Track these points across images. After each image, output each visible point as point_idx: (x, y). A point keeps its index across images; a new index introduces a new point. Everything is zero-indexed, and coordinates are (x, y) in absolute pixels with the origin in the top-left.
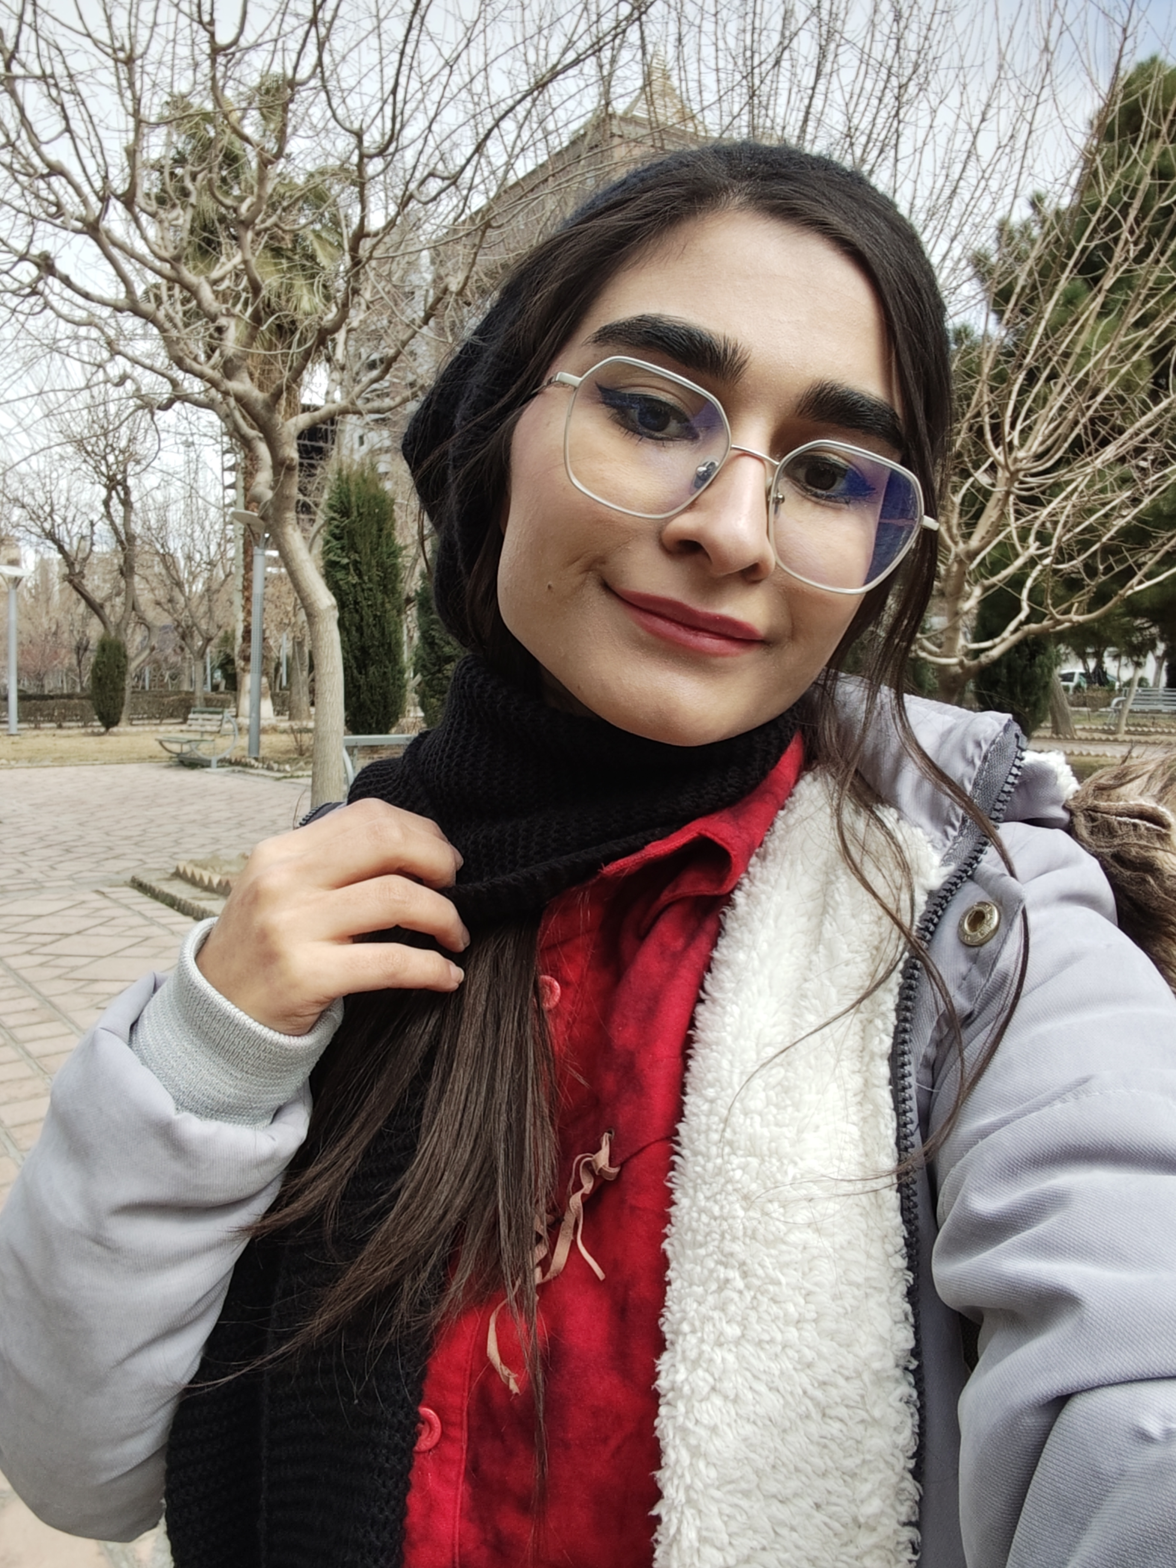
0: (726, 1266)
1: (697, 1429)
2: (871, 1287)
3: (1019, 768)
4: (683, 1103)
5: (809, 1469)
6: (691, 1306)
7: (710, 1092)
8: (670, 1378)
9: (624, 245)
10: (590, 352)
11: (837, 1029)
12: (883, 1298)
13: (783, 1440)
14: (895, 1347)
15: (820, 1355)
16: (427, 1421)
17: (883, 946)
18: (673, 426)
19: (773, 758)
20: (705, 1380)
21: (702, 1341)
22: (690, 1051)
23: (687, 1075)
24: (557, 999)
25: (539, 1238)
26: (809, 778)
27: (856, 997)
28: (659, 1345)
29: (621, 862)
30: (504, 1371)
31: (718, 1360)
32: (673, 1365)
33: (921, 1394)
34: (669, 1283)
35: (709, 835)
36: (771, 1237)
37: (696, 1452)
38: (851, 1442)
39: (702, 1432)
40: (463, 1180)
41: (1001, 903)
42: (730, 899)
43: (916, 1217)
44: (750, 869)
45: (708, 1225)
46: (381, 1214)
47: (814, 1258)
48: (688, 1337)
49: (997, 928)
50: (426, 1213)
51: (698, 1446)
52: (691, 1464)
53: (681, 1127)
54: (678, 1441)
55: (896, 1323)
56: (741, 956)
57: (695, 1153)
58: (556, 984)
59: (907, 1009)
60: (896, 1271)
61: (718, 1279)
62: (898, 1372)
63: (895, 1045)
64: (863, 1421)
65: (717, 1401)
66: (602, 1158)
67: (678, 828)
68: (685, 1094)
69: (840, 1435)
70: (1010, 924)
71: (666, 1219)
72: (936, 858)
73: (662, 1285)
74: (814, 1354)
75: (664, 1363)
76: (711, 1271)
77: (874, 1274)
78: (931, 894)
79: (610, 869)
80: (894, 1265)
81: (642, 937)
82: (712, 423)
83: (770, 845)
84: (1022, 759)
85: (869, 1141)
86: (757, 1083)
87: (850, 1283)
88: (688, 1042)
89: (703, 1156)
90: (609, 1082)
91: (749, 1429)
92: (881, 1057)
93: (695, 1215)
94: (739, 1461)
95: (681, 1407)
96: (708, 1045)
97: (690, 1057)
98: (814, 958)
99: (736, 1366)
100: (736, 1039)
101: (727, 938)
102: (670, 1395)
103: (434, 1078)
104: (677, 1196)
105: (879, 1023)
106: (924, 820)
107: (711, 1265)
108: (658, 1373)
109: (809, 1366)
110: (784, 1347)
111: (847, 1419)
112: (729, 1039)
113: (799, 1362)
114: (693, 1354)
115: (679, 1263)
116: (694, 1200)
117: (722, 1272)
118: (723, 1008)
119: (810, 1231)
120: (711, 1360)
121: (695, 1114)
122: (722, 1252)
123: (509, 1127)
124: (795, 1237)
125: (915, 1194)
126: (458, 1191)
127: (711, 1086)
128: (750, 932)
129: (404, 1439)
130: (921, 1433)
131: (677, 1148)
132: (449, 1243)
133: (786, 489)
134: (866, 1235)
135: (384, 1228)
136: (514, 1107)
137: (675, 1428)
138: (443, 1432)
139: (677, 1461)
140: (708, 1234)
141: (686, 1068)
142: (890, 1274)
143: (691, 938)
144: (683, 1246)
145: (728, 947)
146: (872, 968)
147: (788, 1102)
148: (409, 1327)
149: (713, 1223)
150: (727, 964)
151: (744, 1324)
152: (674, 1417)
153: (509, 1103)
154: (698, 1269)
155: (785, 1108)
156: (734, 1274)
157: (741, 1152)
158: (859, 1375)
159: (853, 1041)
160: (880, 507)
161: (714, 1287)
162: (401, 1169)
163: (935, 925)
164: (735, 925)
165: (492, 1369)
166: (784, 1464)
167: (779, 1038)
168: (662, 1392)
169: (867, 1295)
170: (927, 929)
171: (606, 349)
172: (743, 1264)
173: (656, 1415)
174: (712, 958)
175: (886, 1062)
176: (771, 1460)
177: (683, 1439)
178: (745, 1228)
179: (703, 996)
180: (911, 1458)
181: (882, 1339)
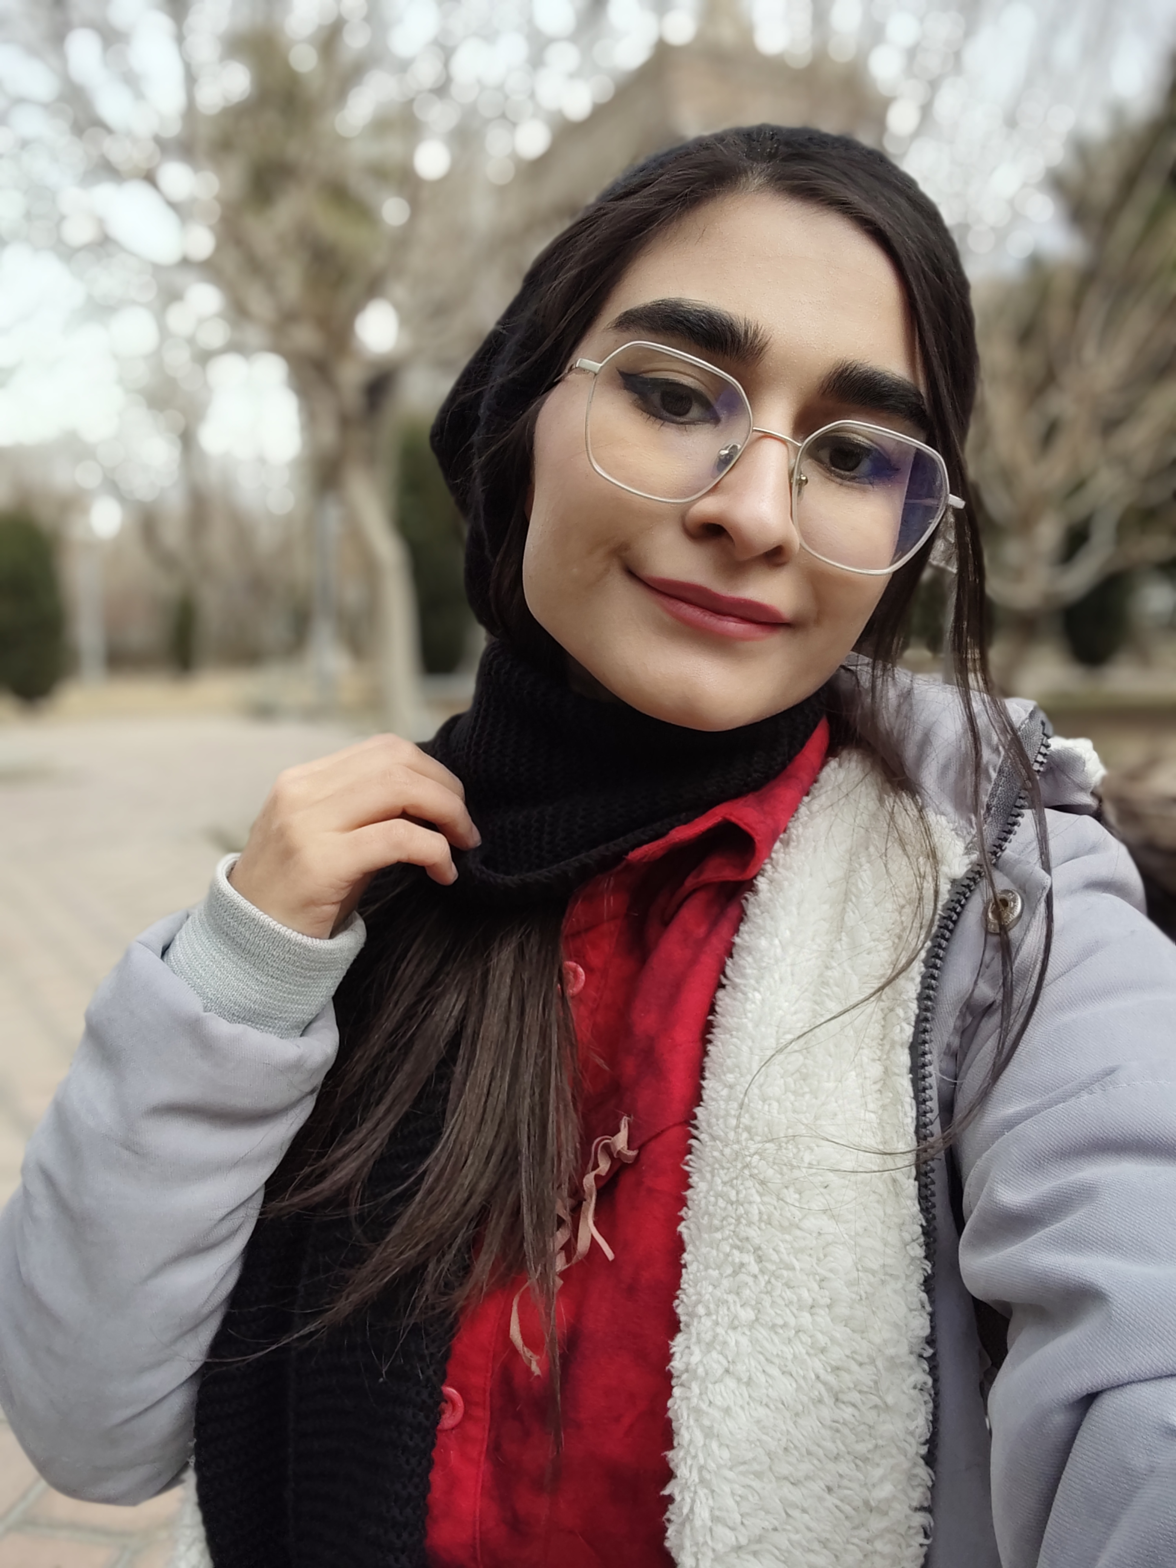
0: (741, 1250)
1: (710, 1410)
2: (886, 1274)
3: (1045, 755)
4: (701, 1087)
5: (821, 1452)
6: (707, 1290)
7: (730, 1078)
8: (685, 1359)
9: (644, 229)
10: (612, 337)
11: (858, 1017)
12: (899, 1285)
13: (795, 1423)
14: (910, 1334)
15: (833, 1340)
16: (449, 1400)
17: (905, 935)
18: (695, 412)
19: (798, 743)
20: (719, 1362)
21: (717, 1323)
22: (709, 1036)
23: (706, 1059)
24: (582, 984)
25: (561, 1222)
26: (833, 763)
27: (877, 985)
28: (673, 1326)
29: (646, 847)
30: (526, 1353)
31: (732, 1343)
32: (688, 1347)
33: (935, 1381)
34: (685, 1266)
35: (733, 819)
36: (786, 1224)
37: (709, 1433)
38: (862, 1427)
39: (716, 1414)
40: (487, 1162)
41: (1025, 892)
42: (753, 885)
43: (934, 1206)
44: (773, 855)
45: (725, 1209)
46: (407, 1196)
47: (828, 1244)
48: (703, 1320)
49: (1020, 916)
50: (451, 1196)
51: (711, 1428)
52: (705, 1445)
53: (698, 1111)
54: (692, 1422)
55: (911, 1310)
56: (763, 943)
57: (714, 1138)
58: (580, 970)
59: (929, 998)
60: (913, 1259)
61: (733, 1263)
62: (913, 1359)
63: (916, 1034)
64: (876, 1407)
65: (731, 1382)
66: (621, 1140)
67: (704, 812)
68: (704, 1078)
69: (853, 1420)
70: (1033, 913)
71: (683, 1202)
72: (959, 846)
73: (676, 1268)
74: (827, 1340)
75: (678, 1344)
76: (727, 1255)
77: (889, 1261)
78: (954, 882)
79: (635, 855)
80: (912, 1253)
81: (666, 923)
82: (733, 405)
83: (793, 831)
84: (1047, 746)
85: (888, 1128)
86: (775, 1068)
87: (866, 1270)
88: (708, 1027)
89: (721, 1141)
90: (629, 1066)
91: (762, 1412)
92: (902, 1045)
93: (712, 1199)
94: (751, 1443)
95: (695, 1388)
96: (728, 1031)
97: (710, 1042)
98: (838, 946)
99: (750, 1350)
100: (757, 1026)
101: (749, 924)
102: (685, 1377)
103: (460, 1061)
104: (694, 1179)
105: (900, 1012)
106: (948, 808)
107: (727, 1249)
108: (673, 1355)
109: (823, 1350)
110: (797, 1332)
111: (859, 1404)
112: (750, 1025)
113: (812, 1348)
114: (708, 1337)
115: (695, 1246)
116: (711, 1185)
117: (737, 1257)
118: (744, 994)
119: (825, 1217)
120: (725, 1343)
121: (713, 1099)
122: (737, 1237)
123: (532, 1110)
124: (811, 1223)
125: (933, 1183)
126: (482, 1174)
127: (731, 1071)
128: (772, 918)
129: (427, 1418)
130: (935, 1421)
131: (695, 1132)
132: (473, 1224)
133: (812, 472)
134: (883, 1222)
135: (410, 1211)
136: (537, 1091)
137: (688, 1408)
138: (466, 1413)
139: (691, 1441)
140: (724, 1219)
141: (706, 1053)
142: (908, 1261)
143: (714, 924)
144: (699, 1229)
145: (750, 933)
146: (894, 957)
147: (806, 1089)
148: (433, 1308)
149: (729, 1207)
150: (749, 950)
151: (758, 1309)
152: (688, 1399)
153: (532, 1088)
154: (714, 1252)
155: (803, 1095)
156: (749, 1259)
157: (758, 1138)
158: (873, 1361)
159: (875, 1030)
160: (906, 489)
161: (729, 1271)
162: (426, 1152)
163: (959, 914)
164: (757, 911)
165: (515, 1351)
166: (796, 1447)
167: (800, 1025)
168: (675, 1373)
169: (883, 1282)
170: (950, 918)
171: (626, 335)
172: (757, 1249)
173: (670, 1395)
174: (733, 944)
175: (907, 1051)
176: (783, 1443)
177: (697, 1420)
178: (760, 1213)
179: (724, 981)
180: (924, 1444)
181: (896, 1325)
